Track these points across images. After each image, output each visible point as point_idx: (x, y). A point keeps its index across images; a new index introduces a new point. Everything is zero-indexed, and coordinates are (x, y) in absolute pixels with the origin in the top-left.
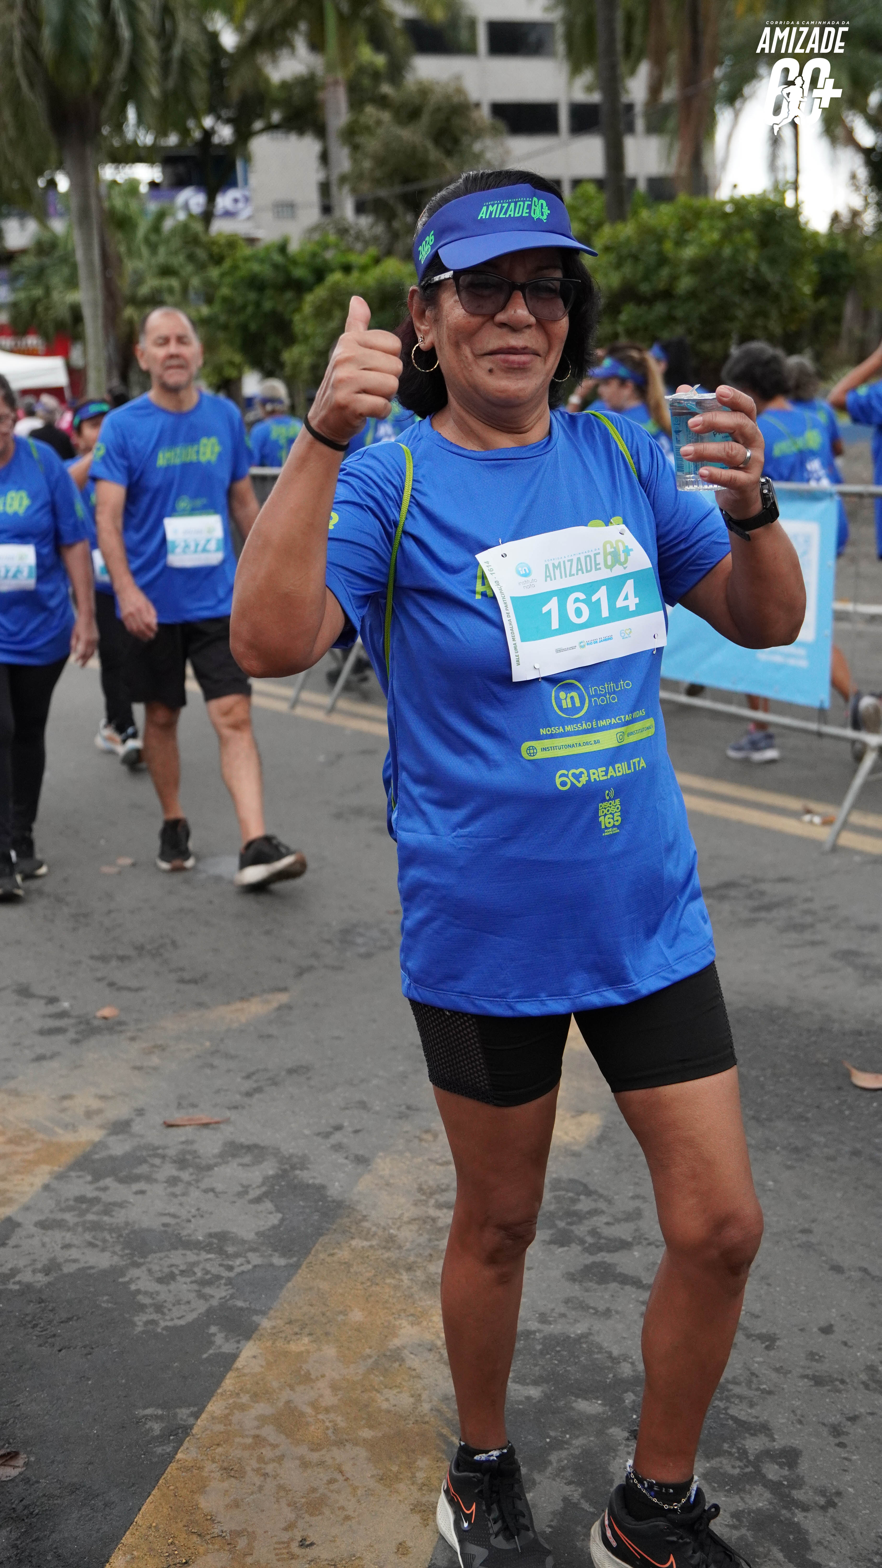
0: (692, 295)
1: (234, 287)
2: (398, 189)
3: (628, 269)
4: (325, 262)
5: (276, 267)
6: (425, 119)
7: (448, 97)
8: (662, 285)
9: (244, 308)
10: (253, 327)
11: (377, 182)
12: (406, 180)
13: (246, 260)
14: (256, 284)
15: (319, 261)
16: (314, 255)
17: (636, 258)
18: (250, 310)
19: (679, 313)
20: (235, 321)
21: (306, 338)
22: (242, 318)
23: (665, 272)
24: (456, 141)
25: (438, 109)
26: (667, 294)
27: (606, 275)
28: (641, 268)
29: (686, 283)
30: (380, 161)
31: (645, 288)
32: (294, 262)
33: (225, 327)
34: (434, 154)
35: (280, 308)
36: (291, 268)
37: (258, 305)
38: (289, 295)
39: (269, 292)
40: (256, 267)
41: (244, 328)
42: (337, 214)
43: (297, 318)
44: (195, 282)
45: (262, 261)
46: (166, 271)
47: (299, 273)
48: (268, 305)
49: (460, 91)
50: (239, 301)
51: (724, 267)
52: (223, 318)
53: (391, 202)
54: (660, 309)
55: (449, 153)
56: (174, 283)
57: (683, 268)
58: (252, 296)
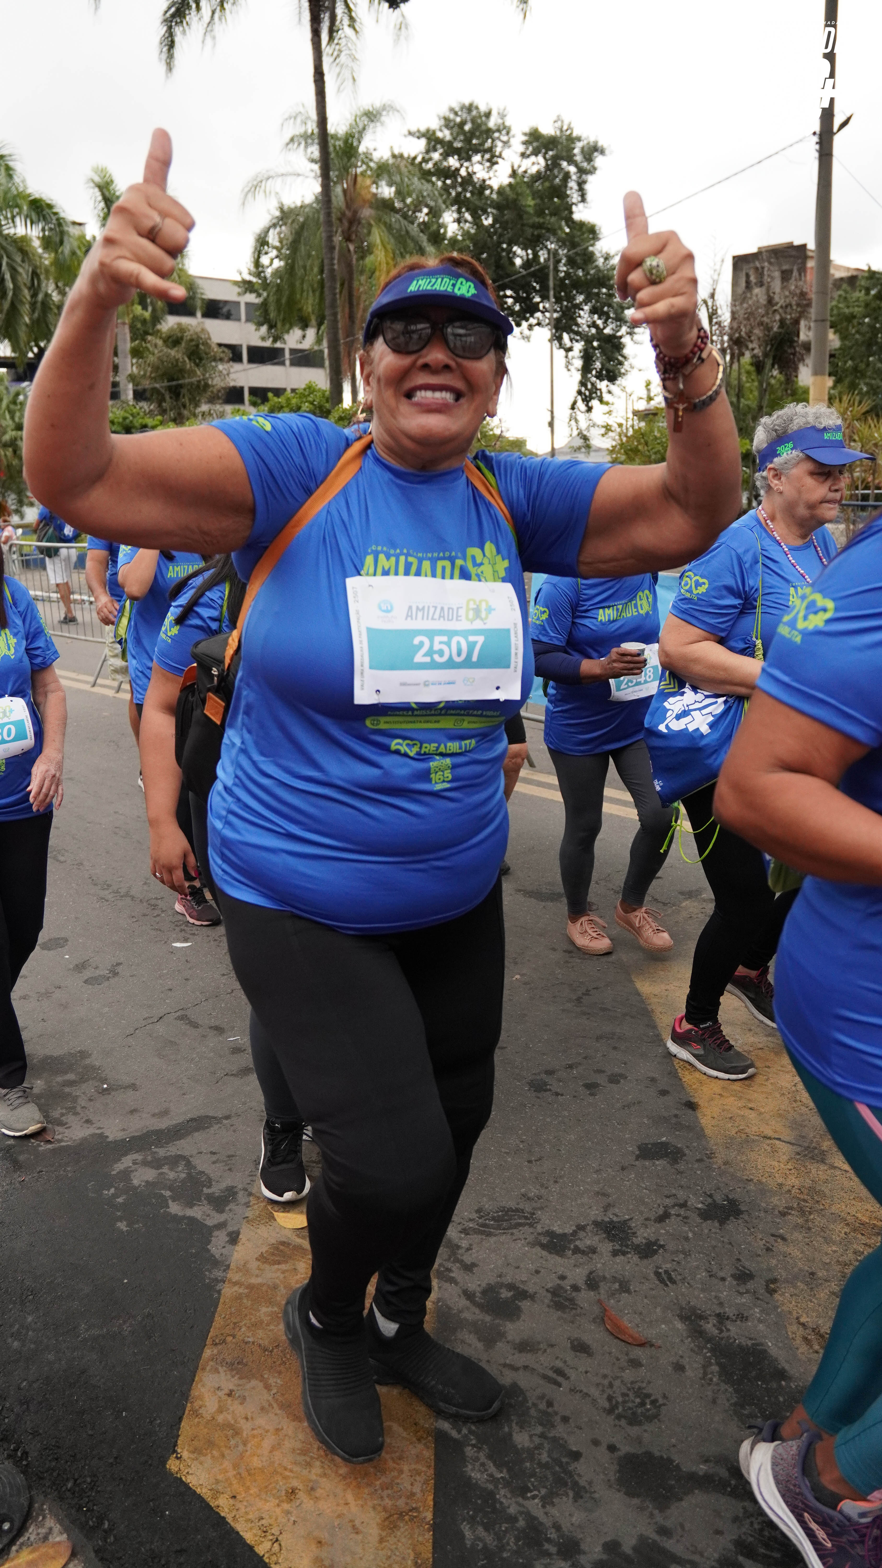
2: (166, 384)
4: (131, 422)
6: (183, 344)
7: (196, 333)
11: (154, 379)
12: (171, 379)
15: (128, 421)
16: (125, 419)
24: (201, 359)
25: (192, 340)
30: (156, 368)
34: (189, 365)
42: (123, 397)
49: (203, 330)
53: (163, 391)
55: (197, 365)
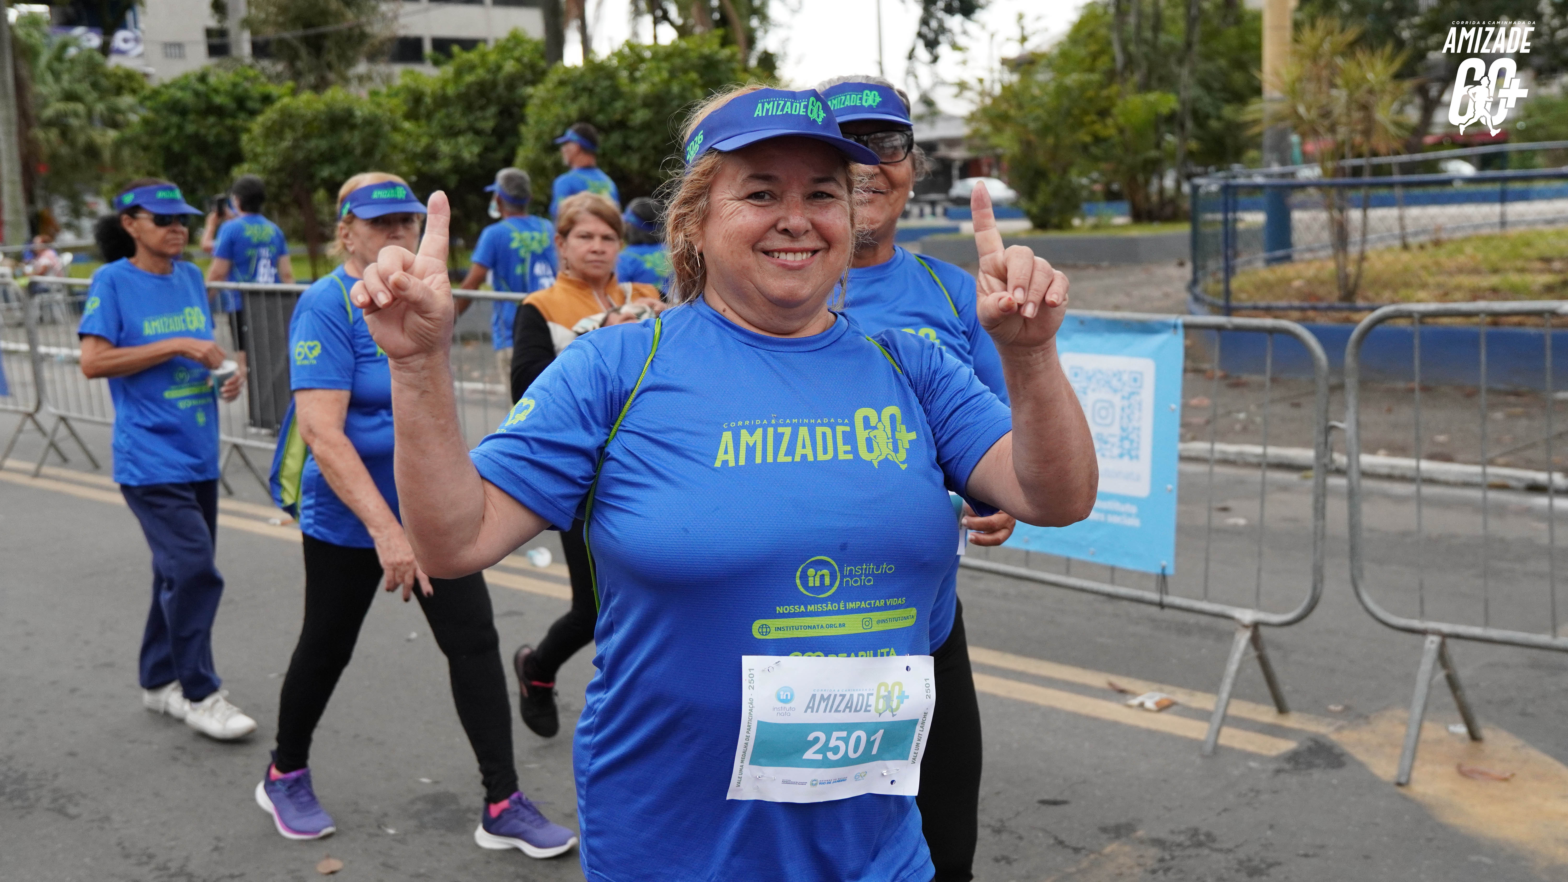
0: (646, 126)
1: (156, 110)
2: (300, 32)
3: (584, 101)
5: (197, 94)
8: (618, 117)
9: (166, 130)
10: (176, 148)
11: (282, 25)
12: (308, 26)
14: (177, 108)
17: (590, 91)
18: (173, 132)
19: (634, 142)
20: (158, 140)
21: (256, 157)
22: (164, 139)
23: (619, 105)
26: (622, 125)
27: (563, 105)
28: (596, 100)
29: (641, 116)
30: (286, 9)
31: (600, 118)
32: (216, 91)
33: (146, 148)
35: (203, 131)
36: (212, 95)
37: (180, 128)
38: (212, 120)
39: (192, 117)
40: (179, 94)
41: (167, 149)
42: (235, 53)
43: (245, 138)
46: (71, 97)
47: (218, 100)
48: (190, 128)
50: (162, 124)
51: (675, 103)
52: (145, 140)
53: (296, 43)
54: (616, 138)
56: (79, 107)
57: (639, 102)
58: (175, 119)
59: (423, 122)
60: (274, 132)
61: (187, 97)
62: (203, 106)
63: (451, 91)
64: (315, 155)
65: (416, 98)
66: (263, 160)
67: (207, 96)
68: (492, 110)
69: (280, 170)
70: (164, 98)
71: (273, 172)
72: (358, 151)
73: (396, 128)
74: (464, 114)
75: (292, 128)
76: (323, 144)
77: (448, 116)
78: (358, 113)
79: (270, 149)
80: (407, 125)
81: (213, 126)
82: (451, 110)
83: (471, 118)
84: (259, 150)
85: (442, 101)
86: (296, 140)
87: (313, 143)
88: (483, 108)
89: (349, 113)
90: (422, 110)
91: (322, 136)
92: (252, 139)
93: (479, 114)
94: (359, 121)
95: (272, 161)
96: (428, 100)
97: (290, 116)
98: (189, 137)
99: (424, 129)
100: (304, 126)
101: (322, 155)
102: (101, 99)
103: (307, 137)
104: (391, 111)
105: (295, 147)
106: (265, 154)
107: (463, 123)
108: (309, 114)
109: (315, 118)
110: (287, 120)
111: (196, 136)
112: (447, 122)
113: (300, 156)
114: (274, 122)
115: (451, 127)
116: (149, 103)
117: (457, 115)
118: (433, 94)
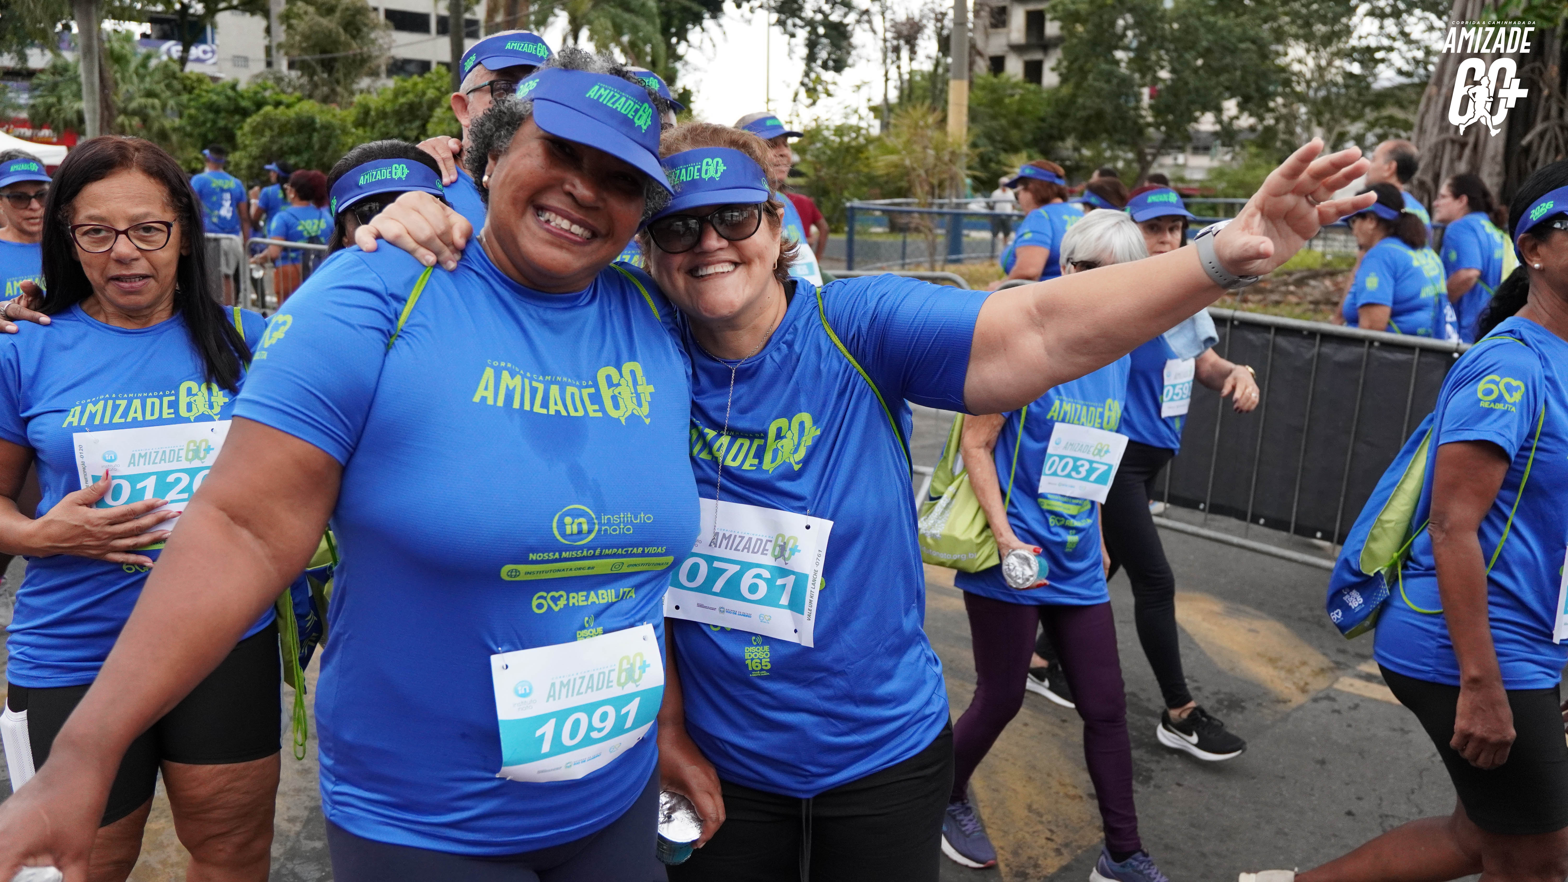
1: (198, 109)
2: (318, 56)
4: (263, 97)
5: (229, 98)
6: (338, 14)
9: (204, 123)
10: (210, 136)
11: (304, 50)
12: (323, 52)
13: (207, 91)
14: (214, 108)
15: (259, 96)
16: (256, 93)
18: (209, 125)
20: (197, 131)
21: (245, 147)
22: (203, 129)
24: (359, 30)
25: (347, 10)
30: (306, 37)
32: (242, 96)
33: (190, 135)
34: (343, 36)
35: (230, 125)
36: (240, 100)
37: (214, 122)
38: (237, 118)
39: (223, 114)
40: (214, 98)
41: (204, 136)
42: (276, 67)
43: (239, 133)
44: (171, 103)
45: (218, 94)
46: (150, 94)
47: (244, 103)
48: (222, 123)
50: (202, 119)
52: (188, 129)
53: (313, 64)
55: (354, 37)
56: (156, 102)
58: (211, 116)
59: (368, 129)
60: (257, 131)
61: (220, 100)
62: (232, 107)
63: (389, 108)
64: (285, 148)
65: (366, 111)
66: (249, 149)
67: (235, 100)
68: (417, 123)
69: (260, 157)
70: (204, 100)
71: (255, 158)
72: (316, 147)
73: (345, 131)
74: (396, 125)
75: (271, 129)
76: (292, 141)
77: (386, 126)
78: (318, 120)
79: (255, 142)
80: (353, 130)
81: (238, 122)
82: (388, 121)
83: (402, 128)
84: (247, 142)
85: (383, 115)
86: (272, 137)
87: (285, 139)
88: (410, 122)
89: (312, 121)
90: (370, 120)
91: (292, 135)
92: (243, 135)
93: (407, 125)
94: (318, 126)
95: (255, 151)
96: (373, 113)
97: (271, 120)
98: (220, 129)
99: (369, 134)
100: (279, 127)
101: (291, 148)
102: (172, 97)
103: (281, 134)
104: (343, 120)
105: (272, 141)
106: (251, 145)
107: (396, 131)
108: (283, 118)
109: (288, 122)
110: (267, 123)
111: (225, 128)
112: (383, 130)
113: (275, 148)
114: (258, 123)
115: (388, 134)
116: (192, 103)
117: (392, 126)
118: (377, 109)
